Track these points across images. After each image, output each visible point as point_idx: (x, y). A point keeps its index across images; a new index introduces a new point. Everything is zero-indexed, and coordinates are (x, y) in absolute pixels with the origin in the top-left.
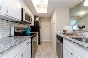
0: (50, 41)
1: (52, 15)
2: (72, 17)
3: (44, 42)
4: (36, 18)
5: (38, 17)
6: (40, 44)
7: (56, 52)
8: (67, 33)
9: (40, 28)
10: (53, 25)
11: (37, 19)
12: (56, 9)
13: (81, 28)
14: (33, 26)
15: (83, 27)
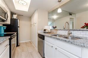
0: (30, 41)
1: (32, 15)
2: (49, 19)
3: (23, 43)
4: (14, 15)
5: (16, 14)
6: (19, 46)
7: (37, 50)
8: (46, 32)
9: (19, 27)
10: (34, 25)
11: (15, 17)
12: (37, 9)
13: (54, 28)
14: (9, 25)
15: (56, 27)
